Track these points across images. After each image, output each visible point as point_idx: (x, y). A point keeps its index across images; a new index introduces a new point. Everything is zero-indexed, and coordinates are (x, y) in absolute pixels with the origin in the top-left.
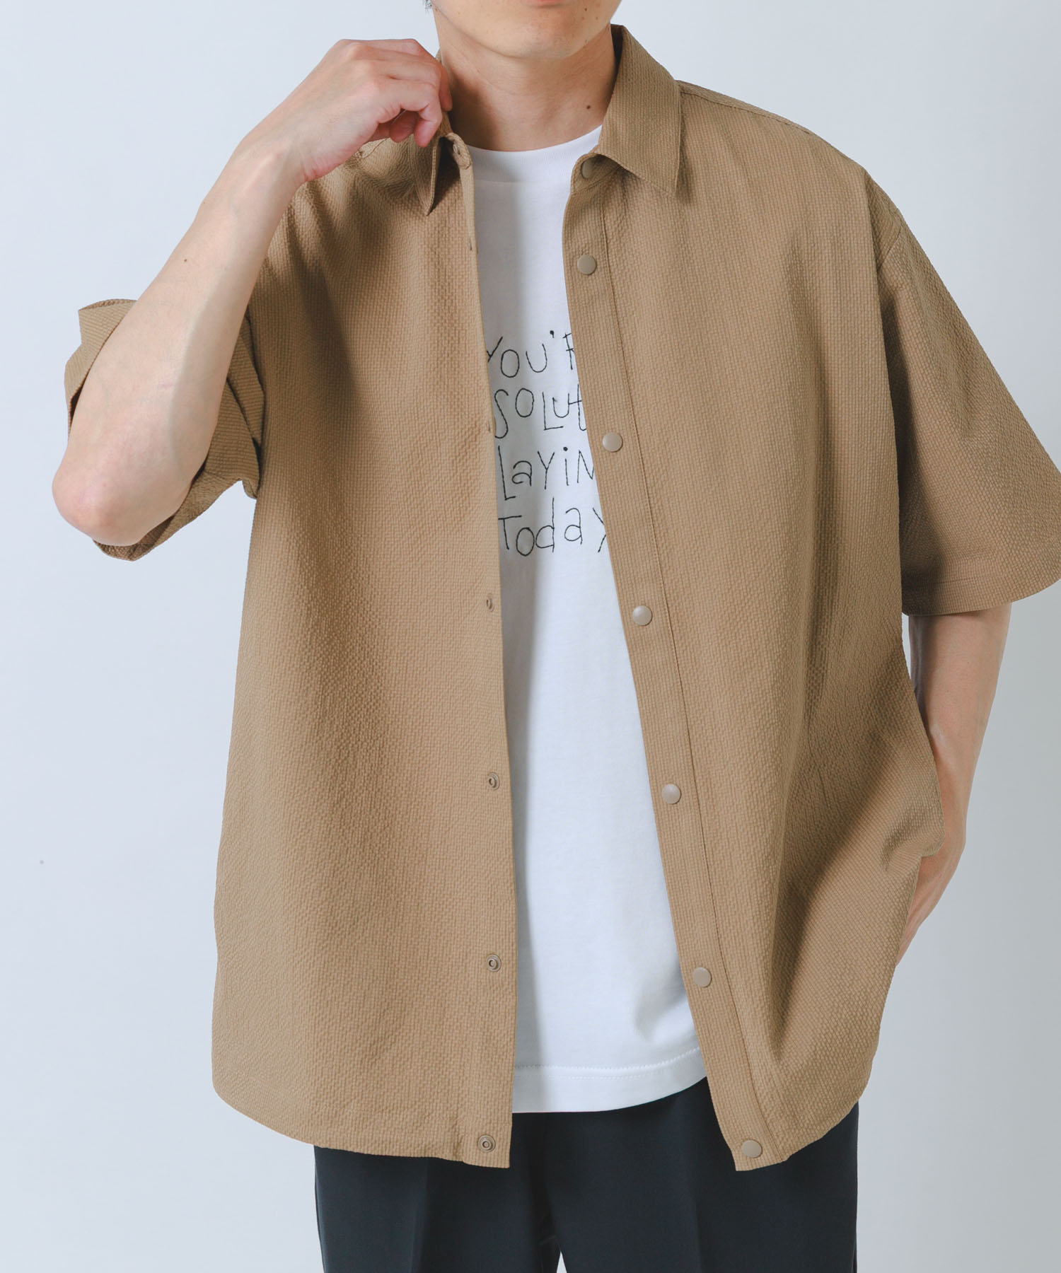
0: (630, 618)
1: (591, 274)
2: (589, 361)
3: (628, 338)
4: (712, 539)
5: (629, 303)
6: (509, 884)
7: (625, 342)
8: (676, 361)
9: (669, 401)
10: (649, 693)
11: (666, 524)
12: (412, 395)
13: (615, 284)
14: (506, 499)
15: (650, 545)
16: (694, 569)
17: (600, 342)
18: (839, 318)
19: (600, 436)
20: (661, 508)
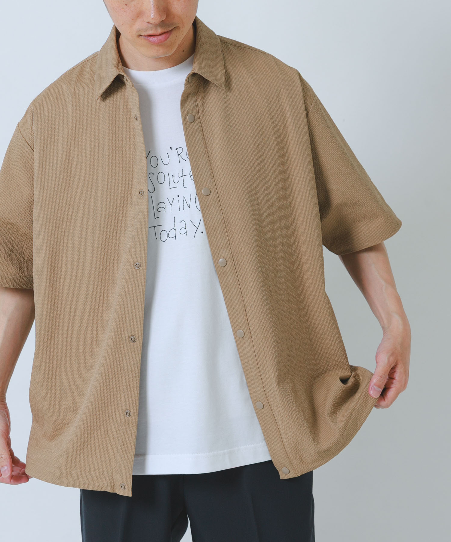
0: (218, 264)
1: (193, 122)
2: (194, 158)
3: (209, 148)
4: (250, 230)
5: (209, 133)
6: (137, 381)
7: (208, 150)
8: (230, 156)
9: (229, 173)
10: (228, 294)
11: (230, 224)
12: (105, 179)
13: (202, 126)
14: (155, 218)
15: (224, 233)
16: (243, 242)
17: (198, 150)
18: (296, 135)
19: (201, 189)
20: (228, 218)
